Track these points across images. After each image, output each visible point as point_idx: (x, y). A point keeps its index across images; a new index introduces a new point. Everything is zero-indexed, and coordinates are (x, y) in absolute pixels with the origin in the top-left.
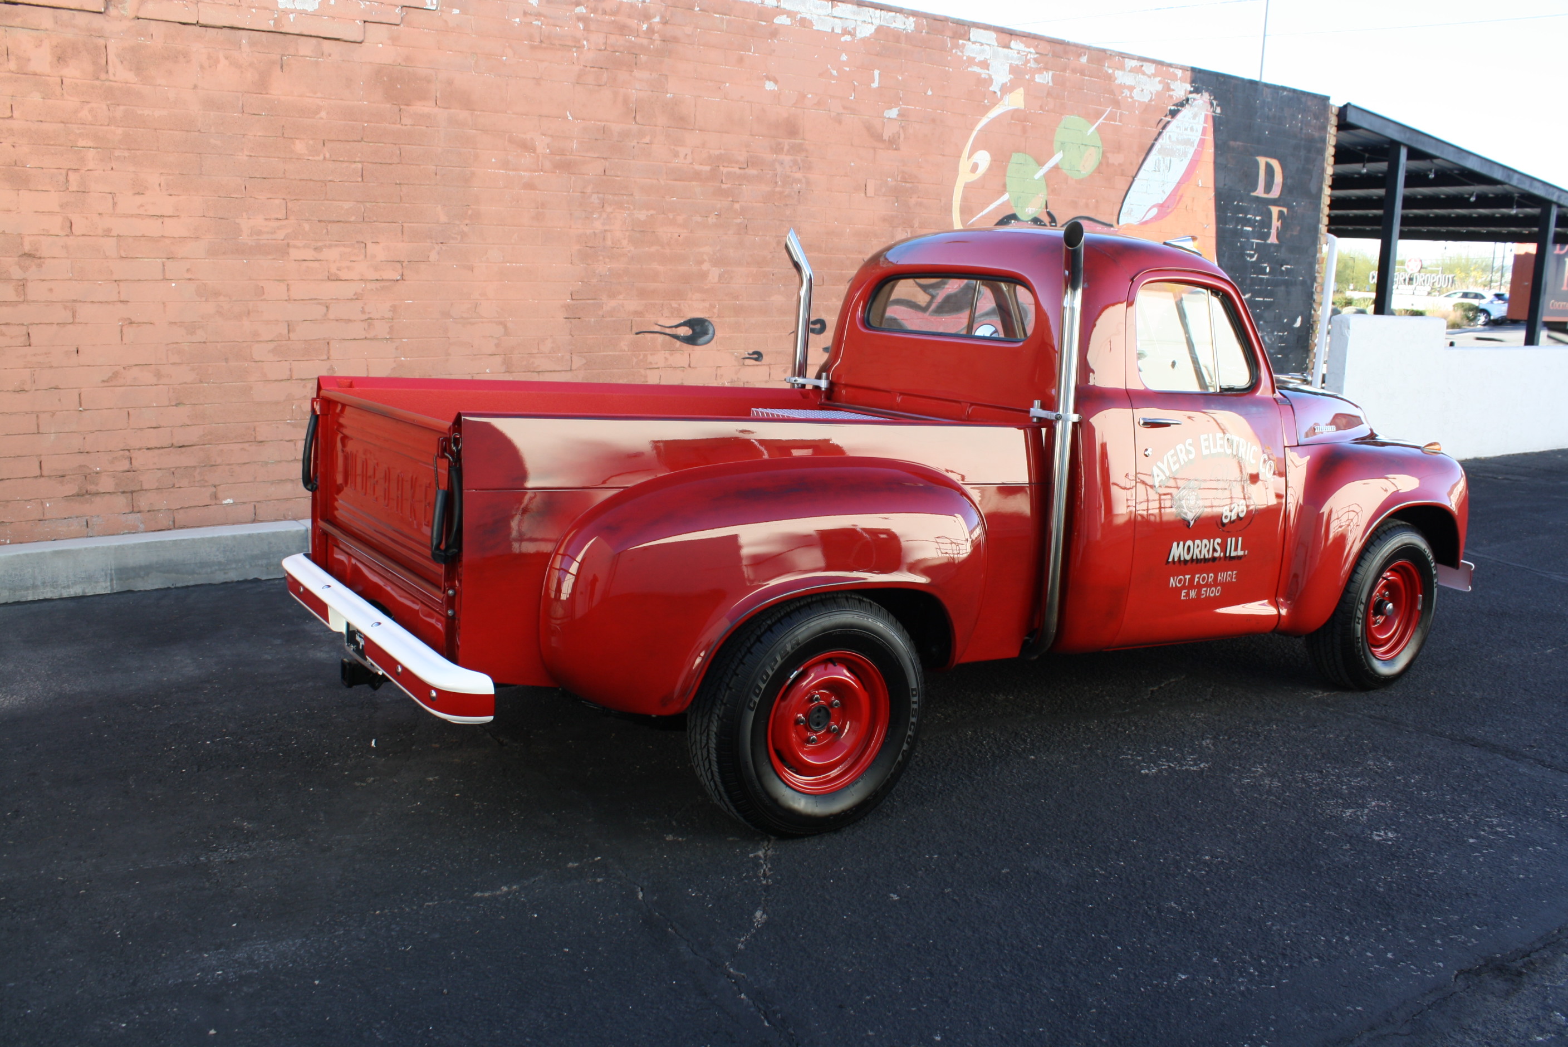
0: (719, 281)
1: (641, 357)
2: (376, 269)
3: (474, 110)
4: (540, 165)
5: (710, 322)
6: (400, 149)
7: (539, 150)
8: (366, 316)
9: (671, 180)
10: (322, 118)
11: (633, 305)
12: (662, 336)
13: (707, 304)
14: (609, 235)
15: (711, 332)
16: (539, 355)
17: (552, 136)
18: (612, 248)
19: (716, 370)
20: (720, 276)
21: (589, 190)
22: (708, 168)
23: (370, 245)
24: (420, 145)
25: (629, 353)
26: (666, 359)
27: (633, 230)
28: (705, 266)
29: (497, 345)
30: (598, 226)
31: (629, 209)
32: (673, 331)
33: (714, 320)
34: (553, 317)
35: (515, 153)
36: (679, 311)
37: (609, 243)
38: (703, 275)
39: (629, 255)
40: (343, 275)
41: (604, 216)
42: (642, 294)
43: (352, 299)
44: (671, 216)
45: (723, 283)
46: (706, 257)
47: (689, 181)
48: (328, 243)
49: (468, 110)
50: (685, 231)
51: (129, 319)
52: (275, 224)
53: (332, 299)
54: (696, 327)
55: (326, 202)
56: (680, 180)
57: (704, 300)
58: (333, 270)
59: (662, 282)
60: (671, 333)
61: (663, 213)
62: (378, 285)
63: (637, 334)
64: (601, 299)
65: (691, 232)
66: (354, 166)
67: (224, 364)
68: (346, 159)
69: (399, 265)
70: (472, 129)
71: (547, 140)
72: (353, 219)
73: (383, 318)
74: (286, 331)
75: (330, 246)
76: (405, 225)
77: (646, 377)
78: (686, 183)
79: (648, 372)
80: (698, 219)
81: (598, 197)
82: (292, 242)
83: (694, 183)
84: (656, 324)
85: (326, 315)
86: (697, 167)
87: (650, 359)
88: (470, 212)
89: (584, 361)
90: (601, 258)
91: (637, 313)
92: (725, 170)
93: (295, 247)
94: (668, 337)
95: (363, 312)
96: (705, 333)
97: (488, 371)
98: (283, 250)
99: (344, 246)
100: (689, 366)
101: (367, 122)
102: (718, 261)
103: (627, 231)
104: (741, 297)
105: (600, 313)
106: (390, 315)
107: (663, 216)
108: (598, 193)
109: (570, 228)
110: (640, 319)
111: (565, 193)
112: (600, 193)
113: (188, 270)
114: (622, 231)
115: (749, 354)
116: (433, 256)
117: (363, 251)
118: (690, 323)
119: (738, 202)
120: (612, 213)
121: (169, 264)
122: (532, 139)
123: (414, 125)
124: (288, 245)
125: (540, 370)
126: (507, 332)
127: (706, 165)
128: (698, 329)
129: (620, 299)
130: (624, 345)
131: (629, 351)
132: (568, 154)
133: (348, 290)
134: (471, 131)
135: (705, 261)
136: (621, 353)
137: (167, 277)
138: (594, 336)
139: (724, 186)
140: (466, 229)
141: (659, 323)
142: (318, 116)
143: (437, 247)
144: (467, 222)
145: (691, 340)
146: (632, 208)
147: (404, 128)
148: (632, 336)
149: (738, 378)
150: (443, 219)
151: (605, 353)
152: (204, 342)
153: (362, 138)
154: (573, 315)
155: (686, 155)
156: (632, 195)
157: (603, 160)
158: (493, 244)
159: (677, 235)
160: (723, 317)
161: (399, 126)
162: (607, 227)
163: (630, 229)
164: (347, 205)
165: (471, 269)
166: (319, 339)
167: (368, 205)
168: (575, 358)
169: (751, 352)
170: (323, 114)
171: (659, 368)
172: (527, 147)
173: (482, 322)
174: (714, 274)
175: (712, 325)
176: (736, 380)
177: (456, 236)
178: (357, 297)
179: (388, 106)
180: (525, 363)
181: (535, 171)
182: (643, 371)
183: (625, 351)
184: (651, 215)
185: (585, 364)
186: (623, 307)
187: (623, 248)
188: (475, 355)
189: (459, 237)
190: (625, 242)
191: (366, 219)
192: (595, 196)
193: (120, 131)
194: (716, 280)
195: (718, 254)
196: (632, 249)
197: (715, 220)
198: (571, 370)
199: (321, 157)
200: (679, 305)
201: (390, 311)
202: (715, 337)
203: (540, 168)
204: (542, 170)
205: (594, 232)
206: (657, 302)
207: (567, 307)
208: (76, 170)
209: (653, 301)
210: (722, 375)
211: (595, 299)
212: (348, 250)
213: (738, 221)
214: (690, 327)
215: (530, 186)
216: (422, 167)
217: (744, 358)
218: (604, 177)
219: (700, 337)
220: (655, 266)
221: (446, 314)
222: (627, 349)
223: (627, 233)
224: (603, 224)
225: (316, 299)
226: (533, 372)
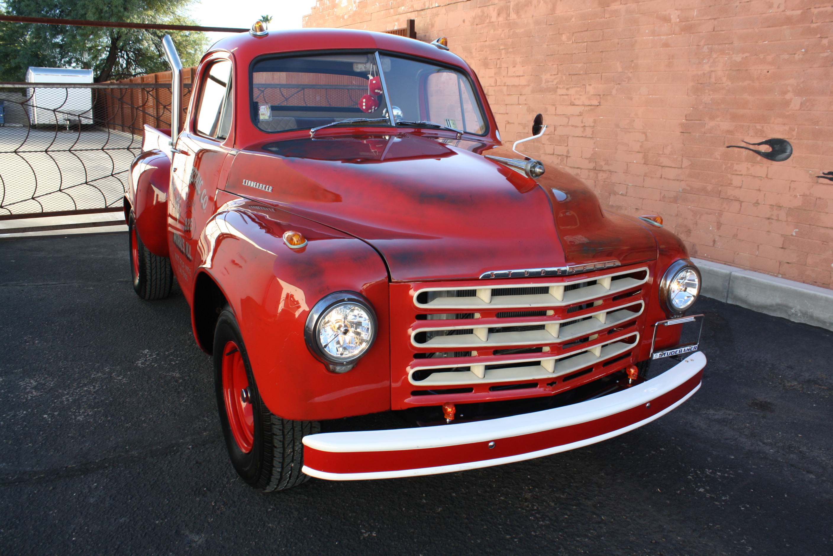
0: (800, 108)
1: (729, 165)
2: (589, 99)
3: (639, 2)
4: (673, 30)
5: (788, 143)
6: (603, 32)
7: (673, 21)
8: (583, 125)
9: (765, 27)
10: (573, 22)
11: (726, 125)
12: (747, 151)
13: (787, 128)
14: (713, 74)
15: (788, 151)
16: (663, 155)
17: (681, 10)
18: (716, 83)
19: (790, 184)
20: (802, 104)
21: (702, 43)
22: (799, 12)
23: (588, 87)
24: (612, 28)
25: (721, 161)
26: (748, 169)
27: (730, 70)
28: (788, 96)
29: (641, 147)
30: (706, 68)
31: (729, 54)
32: (756, 148)
33: (792, 141)
34: (673, 131)
35: (659, 25)
36: (762, 131)
37: (713, 80)
38: (787, 104)
39: (727, 88)
40: (577, 102)
41: (711, 61)
42: (734, 117)
43: (578, 115)
44: (762, 56)
45: (804, 110)
46: (789, 88)
47: (781, 26)
48: (571, 86)
49: (636, 3)
50: (773, 67)
51: (508, 121)
52: (553, 77)
53: (571, 115)
54: (775, 146)
55: (572, 64)
56: (772, 27)
57: (784, 124)
58: (573, 100)
59: (750, 109)
60: (754, 149)
61: (756, 55)
62: (589, 108)
63: (728, 147)
64: (704, 120)
65: (778, 68)
66: (583, 44)
67: (533, 143)
68: (581, 41)
69: (598, 97)
70: (637, 14)
71: (678, 13)
72: (582, 72)
73: (590, 126)
74: (553, 130)
75: (572, 87)
76: (603, 74)
77: (731, 180)
78: (778, 28)
79: (734, 177)
80: (786, 56)
81: (708, 48)
82: (559, 86)
83: (785, 27)
84: (743, 141)
85: (568, 123)
86: (788, 13)
87: (736, 167)
88: (633, 65)
89: (690, 163)
90: (707, 91)
91: (729, 132)
92: (815, 11)
93: (560, 88)
94: (751, 152)
95: (582, 122)
96: (783, 151)
97: (635, 162)
98: (554, 90)
99: (578, 87)
100: (767, 177)
101: (590, 20)
102: (799, 92)
103: (726, 70)
104: (820, 123)
105: (703, 130)
106: (592, 124)
107: (755, 57)
108: (708, 44)
109: (688, 71)
110: (731, 136)
111: (687, 47)
112: (709, 45)
113: (525, 100)
114: (723, 71)
115: (824, 173)
116: (614, 92)
117: (585, 90)
118: (770, 142)
119: (827, 37)
120: (717, 58)
121: (520, 97)
122: (669, 14)
123: (610, 17)
124: (557, 87)
125: (662, 165)
126: (646, 140)
127: (798, 10)
128: (777, 147)
129: (717, 121)
130: (717, 154)
131: (720, 159)
132: (690, 20)
133: (576, 110)
134: (637, 15)
135: (789, 91)
136: (715, 160)
137: (520, 103)
138: (698, 146)
139: (813, 25)
140: (630, 75)
141: (745, 141)
142: (571, 21)
143: (616, 87)
144: (631, 70)
145: (770, 156)
146: (731, 53)
147: (606, 20)
148: (724, 148)
149: (810, 193)
150: (620, 70)
151: (702, 159)
152: (528, 133)
153: (588, 29)
154: (686, 130)
155: (779, 4)
156: (732, 43)
157: (713, 21)
158: (644, 83)
159: (767, 71)
160: (801, 139)
161: (603, 19)
162: (712, 69)
163: (729, 69)
164: (580, 65)
165: (631, 99)
166: (564, 135)
167: (588, 65)
168: (685, 160)
169: (826, 172)
170: (573, 19)
171: (742, 175)
172: (666, 19)
173: (635, 132)
174: (796, 102)
175: (790, 145)
176: (808, 194)
177: (625, 79)
178: (581, 114)
179: (600, 9)
180: (655, 159)
181: (669, 35)
182: (729, 176)
183: (718, 159)
184: (746, 57)
185: (689, 165)
186: (719, 127)
187: (723, 83)
188: (630, 151)
189: (627, 80)
190: (724, 79)
191: (587, 73)
192: (706, 47)
193: (510, 40)
194: (798, 107)
195: (802, 85)
196: (730, 83)
197: (801, 56)
198: (681, 168)
199: (571, 42)
200: (763, 127)
201: (593, 122)
202: (792, 156)
203: (673, 32)
204: (674, 34)
205: (704, 73)
206: (745, 124)
207: (682, 125)
208: (499, 59)
209: (742, 124)
210: (795, 189)
211: (700, 120)
212: (579, 89)
213: (825, 54)
214: (770, 145)
215: (666, 45)
216: (612, 41)
217: (818, 177)
218: (713, 33)
219: (779, 154)
220: (746, 96)
221: (617, 126)
222: (719, 158)
223: (727, 72)
224: (710, 67)
225: (565, 115)
226: (659, 166)
